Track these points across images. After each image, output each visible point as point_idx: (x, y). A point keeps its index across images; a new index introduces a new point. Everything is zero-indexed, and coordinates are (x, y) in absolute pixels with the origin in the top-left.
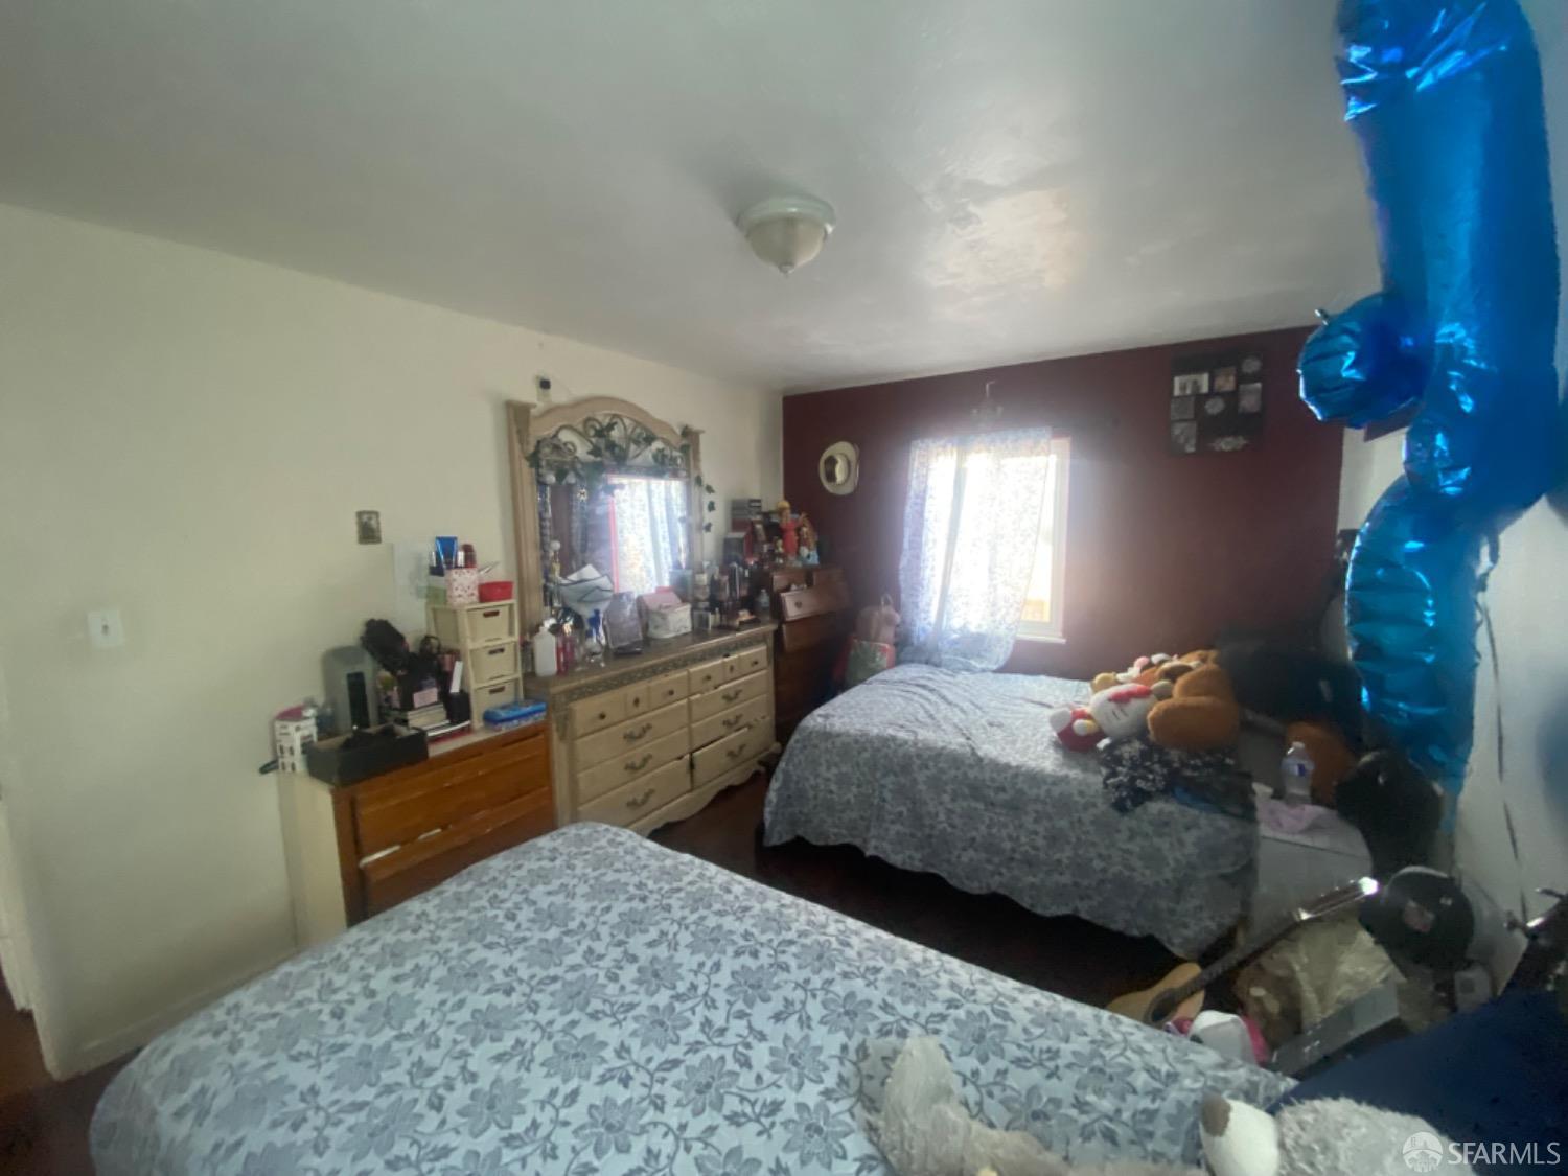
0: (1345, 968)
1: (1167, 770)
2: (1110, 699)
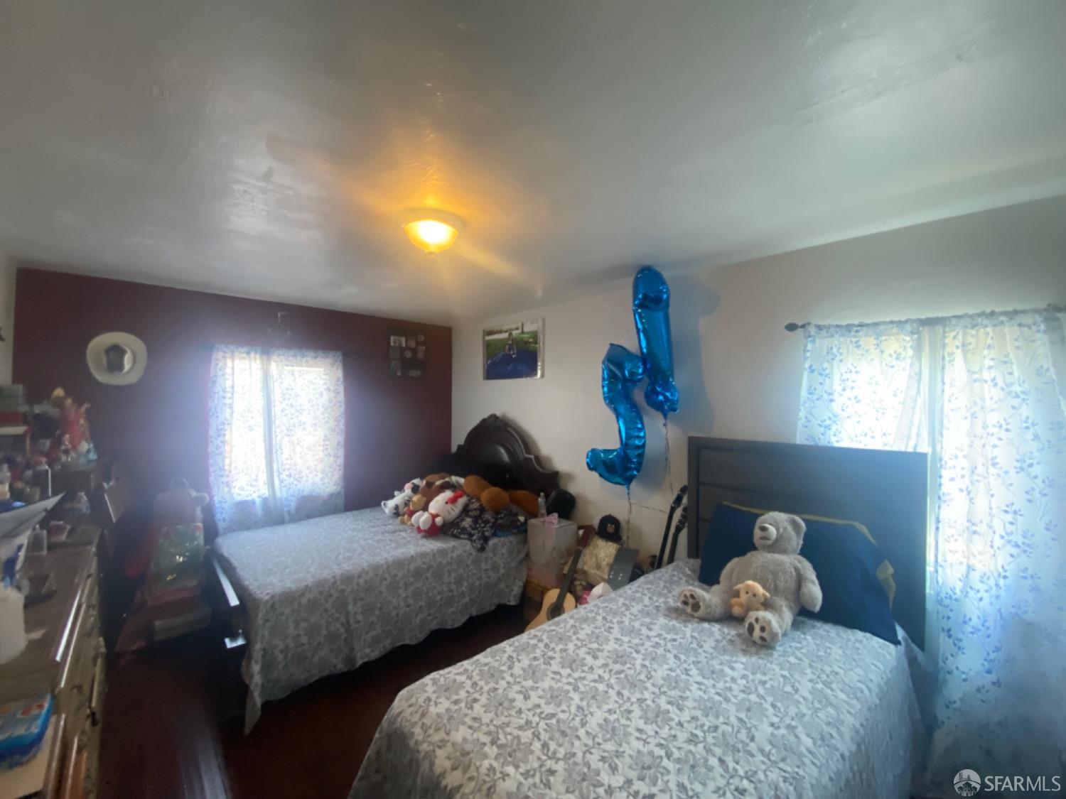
0: (602, 555)
1: (491, 524)
2: (447, 503)
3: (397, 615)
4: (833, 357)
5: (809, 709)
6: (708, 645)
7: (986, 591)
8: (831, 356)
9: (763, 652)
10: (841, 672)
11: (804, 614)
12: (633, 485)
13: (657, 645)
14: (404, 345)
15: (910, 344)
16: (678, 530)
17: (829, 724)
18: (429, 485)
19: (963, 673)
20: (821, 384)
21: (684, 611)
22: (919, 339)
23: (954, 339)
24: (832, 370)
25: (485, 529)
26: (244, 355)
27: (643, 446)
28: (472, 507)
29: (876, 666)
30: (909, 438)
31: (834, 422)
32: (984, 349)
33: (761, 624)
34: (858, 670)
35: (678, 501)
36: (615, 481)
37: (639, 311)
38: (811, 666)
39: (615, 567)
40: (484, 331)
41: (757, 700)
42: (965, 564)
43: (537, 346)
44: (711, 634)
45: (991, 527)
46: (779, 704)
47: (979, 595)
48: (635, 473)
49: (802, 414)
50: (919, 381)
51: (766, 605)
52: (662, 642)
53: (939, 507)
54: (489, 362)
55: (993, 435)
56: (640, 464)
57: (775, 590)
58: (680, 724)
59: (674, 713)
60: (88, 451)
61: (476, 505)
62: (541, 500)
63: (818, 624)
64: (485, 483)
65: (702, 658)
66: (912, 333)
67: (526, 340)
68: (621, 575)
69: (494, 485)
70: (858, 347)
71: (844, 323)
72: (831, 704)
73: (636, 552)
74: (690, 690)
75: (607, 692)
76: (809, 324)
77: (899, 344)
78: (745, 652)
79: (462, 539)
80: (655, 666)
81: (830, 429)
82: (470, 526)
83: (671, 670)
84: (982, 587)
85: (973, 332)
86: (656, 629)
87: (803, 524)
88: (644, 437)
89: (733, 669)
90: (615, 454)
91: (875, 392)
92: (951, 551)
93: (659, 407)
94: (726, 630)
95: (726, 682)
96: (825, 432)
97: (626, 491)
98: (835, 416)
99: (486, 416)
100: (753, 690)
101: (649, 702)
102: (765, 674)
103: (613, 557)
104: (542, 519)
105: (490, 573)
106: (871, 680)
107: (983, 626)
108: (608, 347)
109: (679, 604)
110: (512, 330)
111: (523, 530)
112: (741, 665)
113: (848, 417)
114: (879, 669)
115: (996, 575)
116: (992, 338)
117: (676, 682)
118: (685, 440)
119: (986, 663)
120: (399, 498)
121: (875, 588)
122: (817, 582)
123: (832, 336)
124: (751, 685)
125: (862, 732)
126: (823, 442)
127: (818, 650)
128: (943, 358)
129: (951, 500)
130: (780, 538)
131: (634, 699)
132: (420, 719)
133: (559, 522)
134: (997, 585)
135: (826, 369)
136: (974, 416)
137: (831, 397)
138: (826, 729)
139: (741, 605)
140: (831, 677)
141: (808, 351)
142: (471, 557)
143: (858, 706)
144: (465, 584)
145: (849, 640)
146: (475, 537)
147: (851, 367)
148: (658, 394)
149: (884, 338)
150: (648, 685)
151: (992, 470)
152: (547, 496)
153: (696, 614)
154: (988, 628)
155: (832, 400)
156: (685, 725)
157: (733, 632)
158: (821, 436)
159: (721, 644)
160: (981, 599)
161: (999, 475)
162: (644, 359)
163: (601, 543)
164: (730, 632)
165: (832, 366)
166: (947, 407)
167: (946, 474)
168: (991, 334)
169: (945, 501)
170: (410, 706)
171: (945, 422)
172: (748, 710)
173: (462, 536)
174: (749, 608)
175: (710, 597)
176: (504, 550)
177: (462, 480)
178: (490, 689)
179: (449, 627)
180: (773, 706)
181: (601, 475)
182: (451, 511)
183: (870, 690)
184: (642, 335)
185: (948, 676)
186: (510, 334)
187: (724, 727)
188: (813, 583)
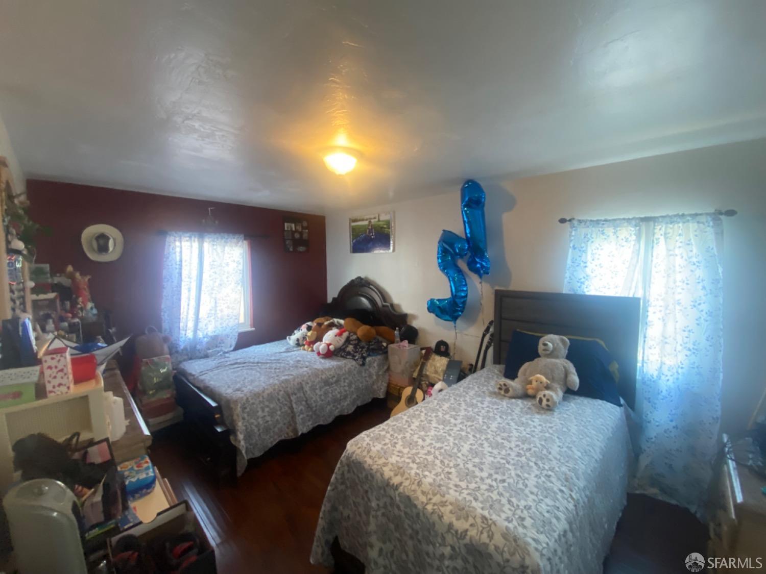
0: (438, 365)
1: (366, 349)
2: (336, 336)
3: (316, 406)
4: (588, 240)
5: (577, 439)
6: (517, 410)
7: (671, 376)
8: (586, 239)
9: (549, 413)
10: (592, 420)
11: (569, 392)
12: (458, 321)
13: (488, 412)
14: (294, 229)
15: (634, 232)
16: (487, 348)
17: (588, 445)
18: (320, 325)
19: (657, 422)
20: (580, 256)
21: (500, 394)
22: (639, 230)
23: (660, 230)
24: (587, 248)
25: (363, 352)
26: (188, 238)
27: (466, 296)
28: (351, 338)
29: (610, 418)
30: (630, 288)
31: (587, 280)
32: (677, 236)
33: (547, 397)
34: (601, 420)
35: (487, 330)
36: (446, 318)
37: (466, 209)
38: (576, 419)
39: (447, 372)
40: (350, 219)
41: (549, 435)
42: (659, 361)
43: (390, 230)
44: (518, 405)
45: (675, 340)
46: (561, 437)
47: (667, 378)
48: (460, 313)
49: (567, 275)
50: (638, 255)
51: (547, 388)
52: (491, 410)
53: (646, 329)
54: (354, 241)
55: (679, 287)
56: (464, 308)
57: (553, 379)
58: (511, 448)
59: (506, 443)
60: (92, 308)
61: (354, 337)
62: (396, 332)
63: (576, 397)
64: (358, 322)
65: (515, 417)
66: (636, 226)
67: (381, 226)
68: (452, 376)
69: (365, 323)
70: (603, 234)
71: (595, 219)
72: (588, 436)
73: (460, 362)
74: (512, 433)
75: (467, 436)
76: (574, 219)
77: (627, 232)
78: (538, 413)
79: (348, 358)
80: (490, 422)
81: (584, 284)
82: (353, 350)
83: (499, 423)
84: (669, 373)
85: (671, 226)
86: (486, 404)
87: (568, 341)
88: (467, 290)
89: (533, 421)
90: (446, 302)
91: (611, 262)
92: (652, 354)
93: (477, 271)
94: (525, 403)
95: (531, 428)
96: (581, 286)
97: (454, 325)
98: (587, 276)
99: (354, 278)
100: (546, 431)
101: (491, 439)
102: (551, 423)
103: (445, 366)
104: (398, 344)
105: (367, 379)
106: (608, 425)
107: (669, 395)
108: (442, 232)
109: (496, 390)
110: (371, 219)
111: (385, 352)
112: (537, 420)
113: (595, 277)
114: (612, 419)
115: (677, 366)
116: (682, 230)
117: (504, 430)
118: (494, 291)
119: (670, 416)
120: (298, 334)
121: (607, 376)
122: (576, 374)
123: (588, 227)
124: (545, 429)
125: (605, 449)
126: (579, 292)
127: (579, 410)
128: (653, 241)
129: (653, 325)
130: (555, 349)
131: (483, 438)
132: (368, 454)
133: (409, 346)
134: (677, 372)
135: (583, 247)
136: (669, 276)
137: (585, 265)
138: (587, 448)
139: (533, 389)
140: (587, 423)
141: (573, 236)
142: (356, 369)
143: (602, 437)
144: (353, 386)
145: (594, 405)
146: (357, 357)
147: (598, 246)
148: (476, 263)
149: (618, 229)
150: (489, 431)
151: (678, 307)
152: (400, 330)
153: (507, 395)
154: (672, 396)
155: (586, 267)
156: (514, 449)
157: (530, 404)
158: (578, 289)
159: (524, 410)
160: (668, 380)
161: (681, 310)
162: (468, 240)
163: (437, 358)
164: (528, 403)
165: (587, 246)
166: (654, 270)
167: (651, 310)
168: (681, 227)
169: (649, 326)
170: (359, 448)
171: (652, 280)
172: (545, 440)
173: (348, 357)
174: (538, 390)
175: (515, 384)
176: (375, 365)
177: (342, 322)
178: (402, 437)
179: (346, 414)
180: (558, 438)
181: (437, 316)
182: (339, 341)
183: (608, 430)
184: (467, 225)
185: (648, 424)
186: (370, 222)
187: (534, 449)
188: (574, 374)
